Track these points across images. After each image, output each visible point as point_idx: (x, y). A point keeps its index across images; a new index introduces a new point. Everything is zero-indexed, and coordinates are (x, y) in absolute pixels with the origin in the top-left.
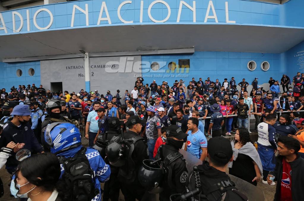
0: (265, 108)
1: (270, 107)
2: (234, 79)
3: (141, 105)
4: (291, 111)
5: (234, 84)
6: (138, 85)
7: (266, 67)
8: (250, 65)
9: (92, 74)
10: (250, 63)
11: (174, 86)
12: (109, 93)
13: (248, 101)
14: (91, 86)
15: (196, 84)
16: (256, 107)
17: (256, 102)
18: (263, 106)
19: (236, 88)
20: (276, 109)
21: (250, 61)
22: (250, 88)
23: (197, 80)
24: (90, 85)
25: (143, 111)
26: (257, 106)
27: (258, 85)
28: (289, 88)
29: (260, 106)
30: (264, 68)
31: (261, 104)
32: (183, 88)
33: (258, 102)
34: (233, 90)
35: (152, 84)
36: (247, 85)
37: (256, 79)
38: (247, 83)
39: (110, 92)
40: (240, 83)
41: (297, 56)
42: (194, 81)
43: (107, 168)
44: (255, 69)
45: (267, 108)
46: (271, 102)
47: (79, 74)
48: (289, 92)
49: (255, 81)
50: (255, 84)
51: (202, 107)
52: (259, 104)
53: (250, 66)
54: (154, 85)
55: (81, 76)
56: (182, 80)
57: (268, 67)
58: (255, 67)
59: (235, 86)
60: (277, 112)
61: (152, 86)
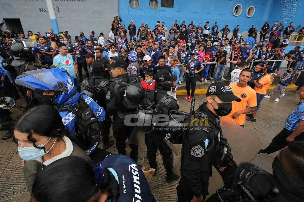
0: (241, 57)
1: (246, 56)
2: (217, 25)
3: (122, 49)
4: (262, 60)
5: (216, 30)
6: (115, 27)
7: (251, 12)
8: (236, 9)
9: (57, 10)
10: (236, 7)
11: (155, 29)
12: (82, 35)
13: (228, 49)
14: (59, 25)
15: (178, 28)
16: (233, 55)
17: (235, 51)
18: (240, 54)
19: (218, 35)
20: (250, 59)
21: (236, 4)
22: (230, 36)
23: (179, 24)
24: (57, 24)
25: (123, 55)
26: (235, 54)
27: (238, 33)
28: (266, 37)
29: (238, 55)
30: (248, 14)
31: (238, 52)
32: (165, 32)
33: (236, 50)
34: (215, 37)
35: (130, 26)
36: (228, 33)
37: (238, 25)
38: (229, 30)
39: (83, 33)
40: (223, 30)
41: (284, 2)
42: (177, 25)
43: (102, 110)
44: (240, 14)
45: (243, 57)
46: (248, 51)
47: (40, 9)
48: (265, 42)
49: (237, 28)
50: (236, 32)
51: (185, 54)
52: (237, 53)
53: (236, 11)
54: (132, 27)
55: (43, 12)
56: (164, 23)
57: (253, 13)
58: (241, 11)
59: (217, 33)
60: (250, 61)
61: (130, 28)
